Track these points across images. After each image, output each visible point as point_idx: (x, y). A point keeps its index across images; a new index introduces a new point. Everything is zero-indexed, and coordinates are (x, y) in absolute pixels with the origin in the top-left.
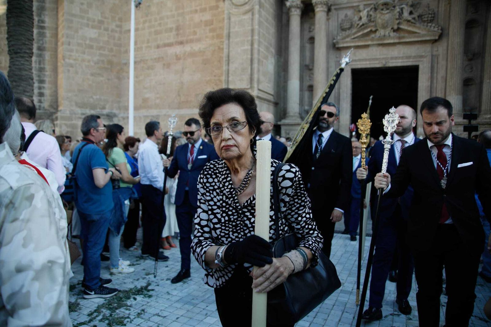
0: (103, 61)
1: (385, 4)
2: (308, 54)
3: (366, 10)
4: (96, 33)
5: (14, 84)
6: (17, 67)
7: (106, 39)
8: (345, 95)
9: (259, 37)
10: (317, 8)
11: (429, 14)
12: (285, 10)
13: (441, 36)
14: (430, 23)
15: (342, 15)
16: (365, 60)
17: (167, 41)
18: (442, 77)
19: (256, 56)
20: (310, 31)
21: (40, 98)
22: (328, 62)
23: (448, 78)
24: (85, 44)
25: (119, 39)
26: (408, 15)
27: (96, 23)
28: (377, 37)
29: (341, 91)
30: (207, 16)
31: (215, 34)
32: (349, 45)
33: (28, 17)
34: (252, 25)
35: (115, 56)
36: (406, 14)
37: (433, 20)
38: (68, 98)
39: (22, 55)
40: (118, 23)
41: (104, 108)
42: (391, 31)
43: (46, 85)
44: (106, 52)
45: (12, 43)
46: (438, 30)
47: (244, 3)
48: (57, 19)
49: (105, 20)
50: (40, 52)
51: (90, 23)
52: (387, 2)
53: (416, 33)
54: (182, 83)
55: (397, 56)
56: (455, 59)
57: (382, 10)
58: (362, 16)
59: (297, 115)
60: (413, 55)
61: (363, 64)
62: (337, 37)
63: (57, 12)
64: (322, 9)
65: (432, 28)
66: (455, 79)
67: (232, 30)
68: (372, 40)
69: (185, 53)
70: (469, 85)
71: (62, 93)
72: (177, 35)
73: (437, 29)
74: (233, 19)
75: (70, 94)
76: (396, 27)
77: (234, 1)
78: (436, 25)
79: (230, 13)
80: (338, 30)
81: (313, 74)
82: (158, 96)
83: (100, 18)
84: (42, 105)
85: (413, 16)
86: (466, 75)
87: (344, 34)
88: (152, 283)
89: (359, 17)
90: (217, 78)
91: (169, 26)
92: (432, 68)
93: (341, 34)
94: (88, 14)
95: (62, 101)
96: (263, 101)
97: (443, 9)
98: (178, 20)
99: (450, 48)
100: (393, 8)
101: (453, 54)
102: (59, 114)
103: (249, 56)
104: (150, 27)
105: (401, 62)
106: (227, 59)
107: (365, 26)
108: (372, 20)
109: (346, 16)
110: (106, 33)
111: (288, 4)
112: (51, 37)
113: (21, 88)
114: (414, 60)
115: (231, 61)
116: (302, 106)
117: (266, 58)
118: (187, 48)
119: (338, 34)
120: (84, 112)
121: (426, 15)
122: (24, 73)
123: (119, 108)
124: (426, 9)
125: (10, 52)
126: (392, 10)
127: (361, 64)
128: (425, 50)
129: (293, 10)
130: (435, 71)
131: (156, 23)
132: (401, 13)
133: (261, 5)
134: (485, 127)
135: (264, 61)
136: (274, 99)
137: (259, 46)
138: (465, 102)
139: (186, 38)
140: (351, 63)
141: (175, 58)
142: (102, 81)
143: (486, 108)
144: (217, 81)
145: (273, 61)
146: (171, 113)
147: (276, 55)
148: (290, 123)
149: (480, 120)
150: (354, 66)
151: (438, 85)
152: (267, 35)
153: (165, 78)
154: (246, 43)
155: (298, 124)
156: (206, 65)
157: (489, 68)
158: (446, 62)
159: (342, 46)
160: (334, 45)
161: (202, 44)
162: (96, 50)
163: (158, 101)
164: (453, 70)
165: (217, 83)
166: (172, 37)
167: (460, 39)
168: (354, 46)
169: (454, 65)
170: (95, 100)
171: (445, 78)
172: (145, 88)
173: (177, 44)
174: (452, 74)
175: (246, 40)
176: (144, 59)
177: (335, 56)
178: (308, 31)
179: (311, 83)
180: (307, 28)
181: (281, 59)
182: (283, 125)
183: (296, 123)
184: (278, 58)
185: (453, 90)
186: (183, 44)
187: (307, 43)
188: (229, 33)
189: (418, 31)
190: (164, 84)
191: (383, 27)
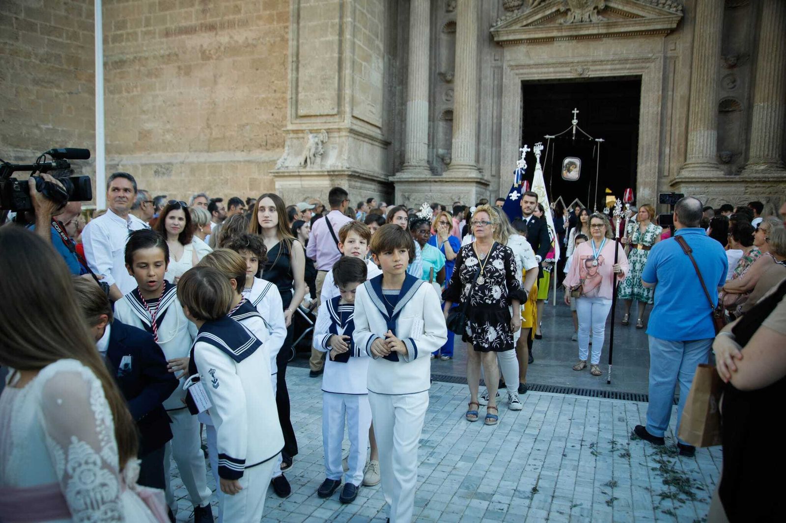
0: (58, 57)
2: (444, 52)
7: (63, 13)
8: (511, 128)
9: (354, 19)
13: (681, 23)
16: (548, 65)
17: (184, 24)
18: (682, 97)
19: (347, 54)
20: (448, 11)
22: (480, 69)
23: (692, 99)
28: (568, 24)
29: (503, 120)
31: (275, 12)
32: (518, 37)
35: (82, 47)
42: (593, 13)
44: (63, 40)
46: (677, 11)
53: (638, 16)
54: (215, 104)
55: (603, 59)
56: (704, 66)
59: (424, 164)
60: (632, 56)
61: (542, 73)
62: (497, 21)
65: (667, 7)
66: (704, 100)
67: (302, 5)
68: (560, 28)
69: (219, 47)
70: (728, 112)
72: (204, 11)
73: (674, 9)
76: (602, 5)
80: (498, 9)
81: (453, 90)
82: (168, 126)
86: (724, 95)
87: (510, 16)
90: (278, 95)
92: (665, 79)
93: (503, 18)
96: (361, 138)
99: (695, 44)
101: (701, 55)
103: (336, 55)
105: (611, 70)
106: (295, 59)
107: (547, 2)
114: (633, 66)
115: (302, 62)
116: (433, 148)
117: (367, 59)
118: (224, 38)
119: (498, 17)
120: (22, 155)
127: (538, 73)
128: (653, 47)
130: (671, 85)
134: (756, 187)
135: (364, 63)
136: (383, 135)
137: (354, 36)
138: (721, 142)
139: (220, 18)
140: (521, 71)
141: (200, 55)
142: (57, 96)
143: (758, 153)
144: (279, 102)
145: (381, 65)
146: (193, 158)
147: (385, 54)
148: (411, 178)
149: (746, 174)
150: (525, 76)
151: (673, 111)
152: (369, 16)
153: (181, 93)
154: (330, 30)
155: (426, 181)
156: (258, 72)
157: (764, 82)
158: (689, 70)
159: (505, 38)
160: (491, 37)
161: (250, 30)
162: (42, 33)
163: (168, 137)
164: (701, 85)
165: (278, 105)
166: (194, 16)
167: (714, 28)
168: (527, 39)
169: (704, 76)
170: (44, 131)
171: (687, 99)
172: (144, 112)
173: (204, 28)
174: (699, 92)
175: (330, 24)
176: (140, 57)
177: (493, 58)
178: (444, 9)
179: (449, 107)
180: (444, 5)
181: (396, 62)
182: (398, 182)
183: (421, 180)
184: (389, 60)
185: (701, 121)
186: (215, 29)
187: (443, 32)
188: (299, 10)
189: (641, 13)
190: (180, 104)
191: (580, 4)
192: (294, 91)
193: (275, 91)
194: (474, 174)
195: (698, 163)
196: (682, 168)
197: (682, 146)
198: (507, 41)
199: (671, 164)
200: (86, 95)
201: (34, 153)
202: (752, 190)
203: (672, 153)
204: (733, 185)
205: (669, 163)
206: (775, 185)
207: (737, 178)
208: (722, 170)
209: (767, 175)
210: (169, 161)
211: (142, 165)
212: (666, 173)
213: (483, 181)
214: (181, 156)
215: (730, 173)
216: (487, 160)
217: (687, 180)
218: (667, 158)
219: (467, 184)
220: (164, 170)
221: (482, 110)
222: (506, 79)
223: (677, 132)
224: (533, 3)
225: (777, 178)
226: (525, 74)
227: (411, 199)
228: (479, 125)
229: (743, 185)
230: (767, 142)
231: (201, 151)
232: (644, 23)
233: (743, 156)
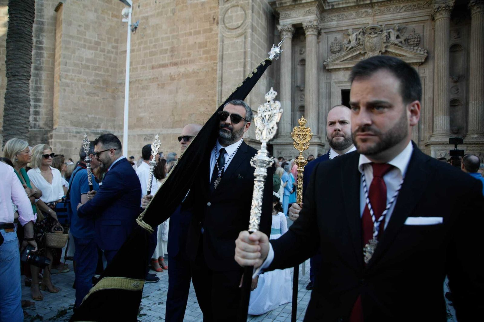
0: (99, 81)
1: (373, 28)
2: (299, 75)
3: (355, 34)
4: (92, 53)
5: (11, 105)
6: (14, 89)
7: (102, 59)
9: (252, 60)
10: (308, 31)
11: (415, 38)
12: (276, 33)
13: (427, 59)
14: (416, 46)
15: (331, 38)
17: (162, 62)
18: (429, 98)
20: (301, 54)
21: (35, 116)
22: (318, 84)
23: (435, 99)
24: (82, 64)
25: (115, 60)
26: (395, 38)
27: (93, 44)
30: (201, 39)
31: (209, 56)
32: (339, 67)
33: (27, 42)
34: (245, 48)
35: (110, 76)
36: (393, 38)
37: (419, 44)
38: (63, 117)
39: (19, 78)
40: (114, 44)
41: (98, 127)
43: (42, 104)
44: (102, 72)
45: (11, 66)
46: (424, 53)
47: (237, 27)
48: (55, 39)
49: (102, 42)
50: (36, 72)
51: (87, 44)
52: (375, 26)
54: (176, 103)
56: (441, 81)
57: (370, 34)
58: (351, 40)
59: (289, 134)
62: (327, 59)
63: (55, 33)
64: (312, 33)
65: (419, 51)
66: (442, 100)
67: (224, 53)
69: (179, 74)
70: (455, 106)
71: (57, 111)
72: (172, 56)
73: (423, 52)
74: (225, 42)
75: (65, 113)
76: (383, 50)
77: (227, 25)
78: (422, 49)
79: (223, 36)
80: (328, 52)
81: (304, 95)
82: (152, 115)
83: (96, 40)
84: (37, 123)
85: (400, 40)
86: (452, 97)
87: (334, 56)
88: (145, 307)
89: (348, 40)
90: (210, 98)
91: (165, 47)
93: (331, 57)
94: (85, 35)
95: (58, 120)
97: (428, 34)
98: (173, 42)
99: (435, 70)
100: (380, 33)
101: (439, 76)
102: (54, 133)
103: (242, 78)
104: (145, 49)
106: (220, 80)
107: (354, 49)
108: (361, 43)
109: (336, 39)
110: (102, 54)
111: (279, 28)
112: (49, 57)
113: (17, 110)
115: (224, 82)
116: (294, 126)
118: (182, 69)
119: (327, 57)
120: (79, 131)
121: (412, 38)
122: (21, 95)
123: (114, 127)
124: (412, 33)
125: (8, 75)
126: (379, 33)
129: (284, 33)
131: (152, 45)
132: (388, 37)
133: (253, 29)
134: (473, 147)
137: (251, 68)
138: (452, 122)
139: (180, 59)
140: (341, 85)
141: (169, 78)
142: (97, 100)
143: (473, 128)
144: (211, 102)
145: (265, 82)
146: (165, 132)
147: (268, 77)
148: (282, 142)
149: (468, 140)
150: (344, 87)
151: (425, 106)
152: (259, 57)
153: (159, 98)
154: (239, 65)
155: (290, 144)
156: (200, 86)
157: (473, 90)
158: (433, 84)
159: (332, 67)
160: (324, 67)
161: (196, 65)
162: (92, 70)
163: (152, 120)
164: (439, 91)
165: (210, 103)
166: (166, 59)
167: (445, 62)
168: (344, 68)
169: (441, 87)
170: (90, 118)
171: (432, 99)
172: (140, 108)
173: (171, 65)
174: (439, 95)
175: (239, 62)
176: (139, 80)
177: (325, 78)
178: (299, 53)
179: (303, 104)
180: (298, 51)
181: (273, 81)
182: (275, 144)
183: (288, 143)
184: (270, 79)
185: (440, 110)
186: (178, 65)
187: (298, 65)
188: (222, 55)
189: (405, 54)
190: (158, 103)
191: (371, 49)
192: (220, 97)
193: (208, 96)
194: (316, 140)
195: (440, 134)
196: (431, 136)
197: (431, 124)
198: (333, 69)
199: (425, 134)
200: (111, 100)
201: (85, 129)
202: (470, 148)
203: (425, 128)
205: (424, 133)
209: (478, 140)
210: (152, 133)
211: (138, 135)
212: (422, 139)
213: (321, 144)
214: (158, 130)
216: (323, 133)
217: (434, 143)
218: (423, 131)
219: (313, 146)
220: (149, 138)
221: (320, 106)
222: (333, 89)
223: (428, 117)
224: (346, 49)
226: (343, 86)
227: (282, 154)
228: (319, 114)
229: (466, 145)
230: (478, 122)
231: (169, 128)
232: (407, 59)
233: (465, 129)
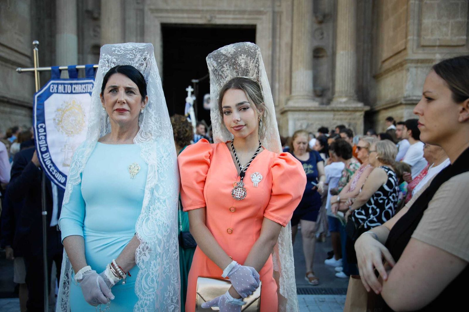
16: (182, 11)
18: (287, 44)
22: (124, 9)
23: (294, 46)
55: (227, 9)
56: (302, 19)
60: (249, 9)
66: (303, 47)
70: (319, 57)
81: (99, 27)
86: (316, 44)
92: (274, 29)
101: (300, 12)
105: (233, 19)
114: (249, 17)
127: (174, 18)
128: (265, 3)
130: (278, 34)
134: (341, 115)
138: (316, 79)
140: (161, 15)
143: (341, 89)
149: (334, 105)
150: (165, 19)
151: (281, 55)
157: (342, 36)
158: (291, 24)
164: (300, 35)
169: (302, 28)
171: (290, 46)
177: (135, 1)
179: (96, 42)
185: (301, 63)
195: (300, 96)
196: (288, 100)
197: (288, 83)
202: (338, 117)
203: (280, 88)
204: (325, 113)
205: (279, 95)
206: (353, 113)
207: (328, 107)
208: (317, 101)
209: (348, 105)
215: (322, 104)
217: (293, 109)
218: (277, 92)
222: (147, 21)
223: (284, 72)
225: (355, 108)
229: (332, 113)
230: (346, 81)
233: (331, 91)
